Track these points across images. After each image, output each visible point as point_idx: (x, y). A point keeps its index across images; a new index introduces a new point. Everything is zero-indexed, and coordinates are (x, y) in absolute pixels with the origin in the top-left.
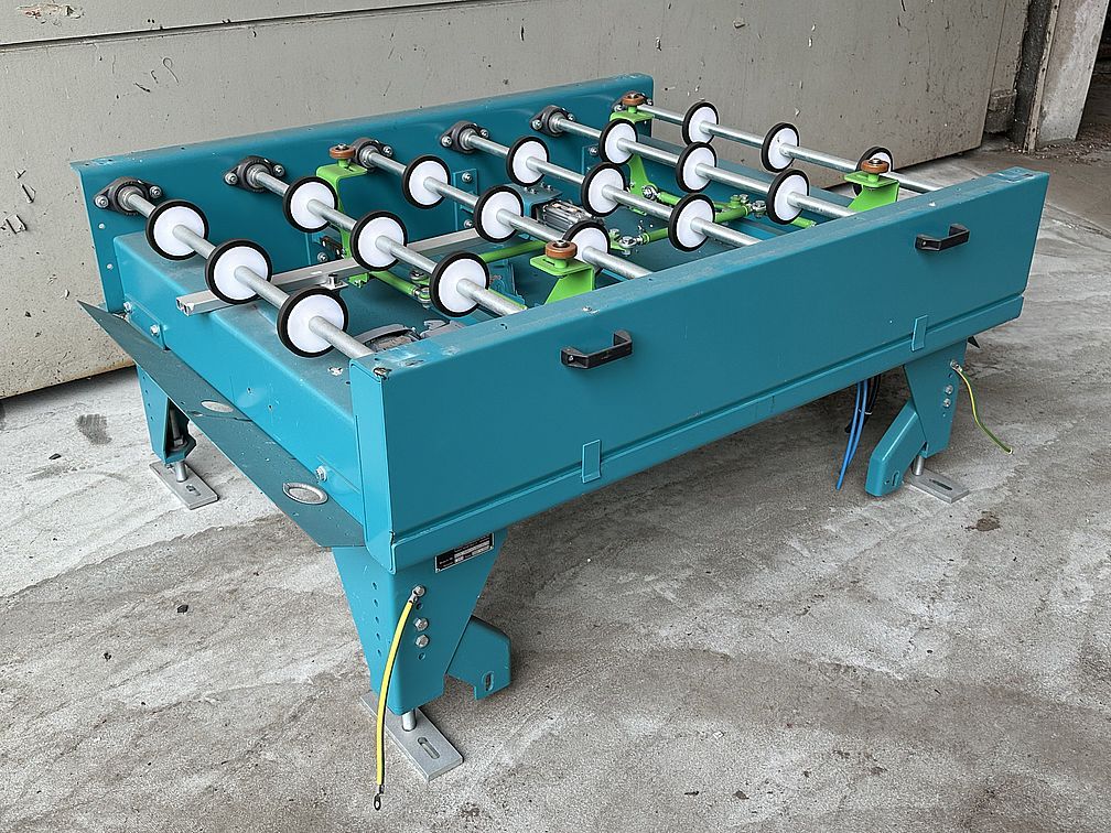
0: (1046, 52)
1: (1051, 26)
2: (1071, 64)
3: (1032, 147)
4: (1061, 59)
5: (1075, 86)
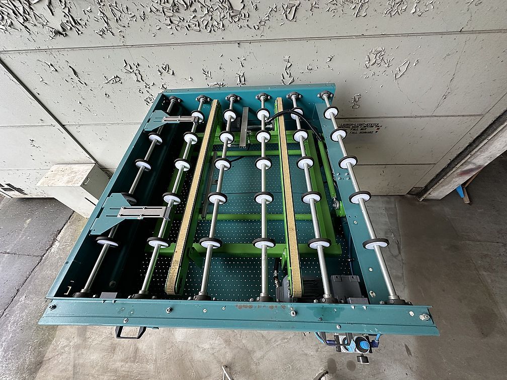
0: (436, 186)
1: (440, 182)
2: (446, 187)
3: (421, 200)
4: (442, 186)
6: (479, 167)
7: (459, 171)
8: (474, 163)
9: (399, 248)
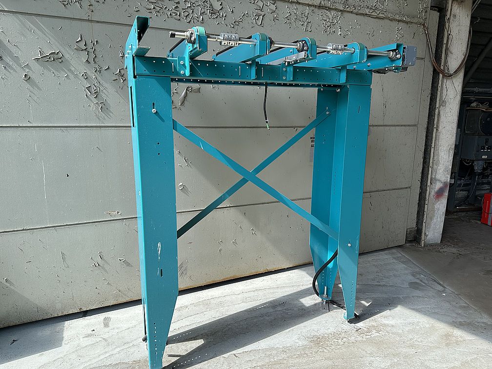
0: (425, 217)
2: (435, 220)
3: (423, 245)
4: (431, 219)
5: (438, 227)
6: (445, 184)
7: (433, 193)
8: (439, 180)
9: (440, 284)
